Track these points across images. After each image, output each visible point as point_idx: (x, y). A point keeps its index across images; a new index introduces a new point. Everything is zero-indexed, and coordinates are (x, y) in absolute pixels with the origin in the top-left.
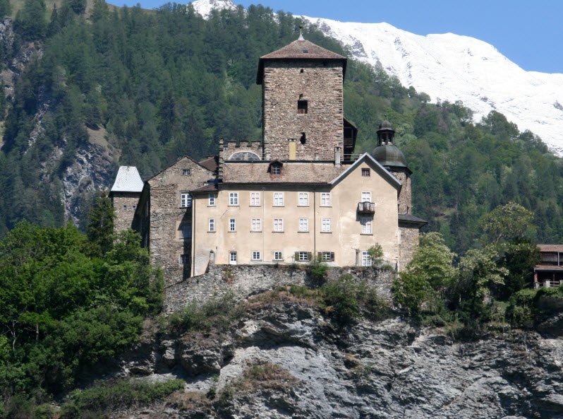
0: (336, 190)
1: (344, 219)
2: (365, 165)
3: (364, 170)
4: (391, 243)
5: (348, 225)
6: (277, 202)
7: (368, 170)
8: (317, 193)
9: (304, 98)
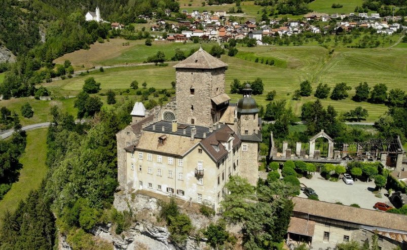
0: (185, 158)
1: (189, 175)
2: (199, 147)
3: (199, 150)
4: (212, 192)
5: (190, 177)
6: (160, 160)
7: (201, 150)
8: (176, 159)
9: (193, 88)
